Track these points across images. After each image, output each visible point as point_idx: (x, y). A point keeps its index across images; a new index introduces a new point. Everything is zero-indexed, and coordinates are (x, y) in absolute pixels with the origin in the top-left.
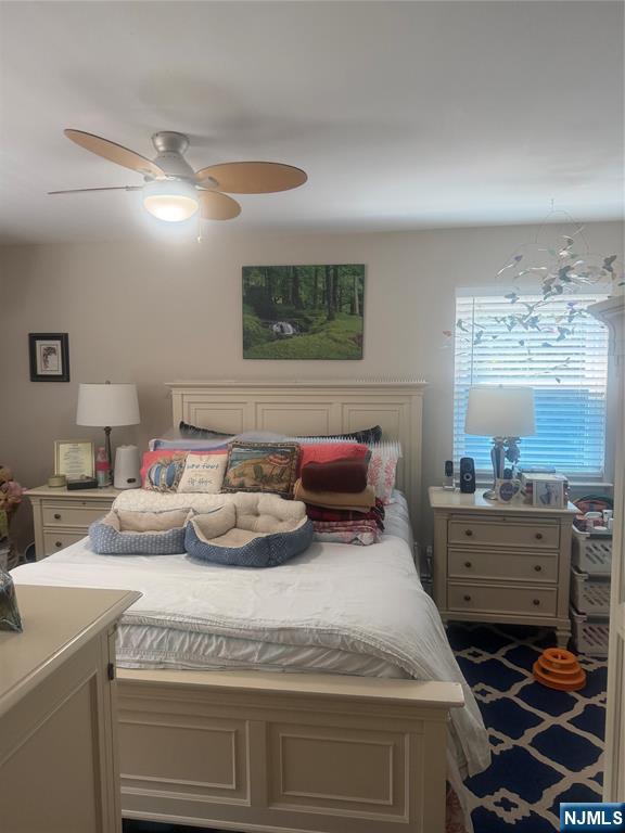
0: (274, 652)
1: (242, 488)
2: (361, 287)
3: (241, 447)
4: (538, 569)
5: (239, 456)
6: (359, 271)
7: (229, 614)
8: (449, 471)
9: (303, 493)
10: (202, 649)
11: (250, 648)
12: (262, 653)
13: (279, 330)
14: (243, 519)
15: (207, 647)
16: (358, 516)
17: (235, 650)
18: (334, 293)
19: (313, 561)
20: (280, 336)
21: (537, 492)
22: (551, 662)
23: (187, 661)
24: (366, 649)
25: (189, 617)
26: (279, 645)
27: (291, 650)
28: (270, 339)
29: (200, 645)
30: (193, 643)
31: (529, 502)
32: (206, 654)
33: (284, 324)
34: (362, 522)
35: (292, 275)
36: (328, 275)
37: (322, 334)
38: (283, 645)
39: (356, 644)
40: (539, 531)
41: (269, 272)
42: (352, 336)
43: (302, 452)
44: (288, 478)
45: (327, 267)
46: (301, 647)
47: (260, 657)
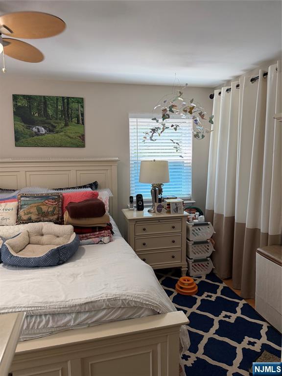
0: (83, 317)
1: (30, 221)
2: (82, 109)
3: (26, 197)
4: (174, 242)
5: (26, 203)
6: (80, 101)
7: (51, 300)
8: (131, 201)
9: (70, 220)
10: (36, 325)
11: (68, 318)
12: (75, 320)
13: (36, 130)
14: (34, 238)
15: (40, 323)
16: (101, 229)
17: (58, 321)
18: (68, 112)
19: (83, 257)
20: (38, 134)
21: (172, 207)
22: (184, 283)
23: (27, 334)
24: (136, 304)
25: (24, 307)
26: (86, 312)
27: (93, 313)
28: (32, 135)
29: (35, 323)
30: (30, 323)
31: (169, 212)
32: (40, 327)
33: (39, 127)
34: (103, 232)
35: (43, 100)
36: (64, 102)
37: (61, 133)
38: (87, 311)
39: (130, 303)
40: (173, 225)
41: (29, 98)
42: (79, 135)
43: (63, 197)
44: (58, 213)
45: (63, 97)
46: (99, 310)
47: (75, 321)
